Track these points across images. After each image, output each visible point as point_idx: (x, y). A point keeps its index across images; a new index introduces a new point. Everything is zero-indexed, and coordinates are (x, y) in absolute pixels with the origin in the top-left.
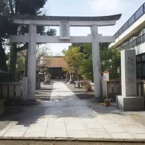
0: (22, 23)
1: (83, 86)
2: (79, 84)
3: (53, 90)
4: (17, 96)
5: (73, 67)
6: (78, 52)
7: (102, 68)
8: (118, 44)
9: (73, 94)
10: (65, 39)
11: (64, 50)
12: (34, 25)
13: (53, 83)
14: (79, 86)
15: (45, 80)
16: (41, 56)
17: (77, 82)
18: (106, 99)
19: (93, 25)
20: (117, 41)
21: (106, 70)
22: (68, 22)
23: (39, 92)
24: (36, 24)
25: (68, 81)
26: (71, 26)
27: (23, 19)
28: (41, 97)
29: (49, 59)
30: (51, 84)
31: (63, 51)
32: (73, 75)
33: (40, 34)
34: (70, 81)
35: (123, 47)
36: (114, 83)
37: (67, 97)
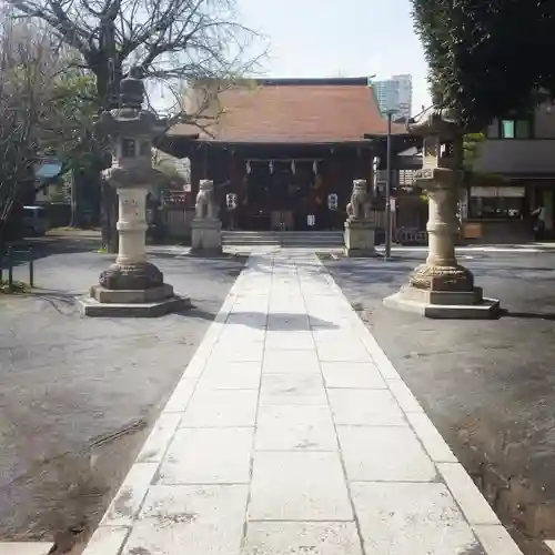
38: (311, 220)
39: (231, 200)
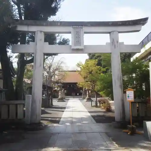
0: (27, 30)
1: (101, 105)
2: (97, 102)
3: (66, 109)
4: (18, 118)
5: (89, 83)
6: (95, 65)
7: (123, 84)
8: (143, 56)
9: (89, 114)
10: (78, 48)
11: (80, 63)
12: (41, 32)
13: (68, 100)
14: (97, 105)
15: (60, 97)
16: (56, 70)
17: (94, 99)
18: (130, 125)
19: (112, 31)
20: (143, 51)
21: (129, 86)
22: (82, 28)
23: (49, 111)
24: (43, 31)
25: (84, 98)
26: (86, 33)
27: (28, 25)
28: (50, 119)
29: (64, 73)
30: (65, 101)
31: (78, 64)
32: (90, 91)
33: (48, 43)
34: (86, 98)
35: (149, 59)
36: (140, 104)
37: (82, 119)
38: (78, 94)
39: (66, 91)
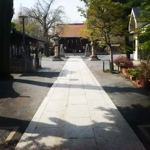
2: (113, 65)
38: (80, 51)
39: (65, 48)
